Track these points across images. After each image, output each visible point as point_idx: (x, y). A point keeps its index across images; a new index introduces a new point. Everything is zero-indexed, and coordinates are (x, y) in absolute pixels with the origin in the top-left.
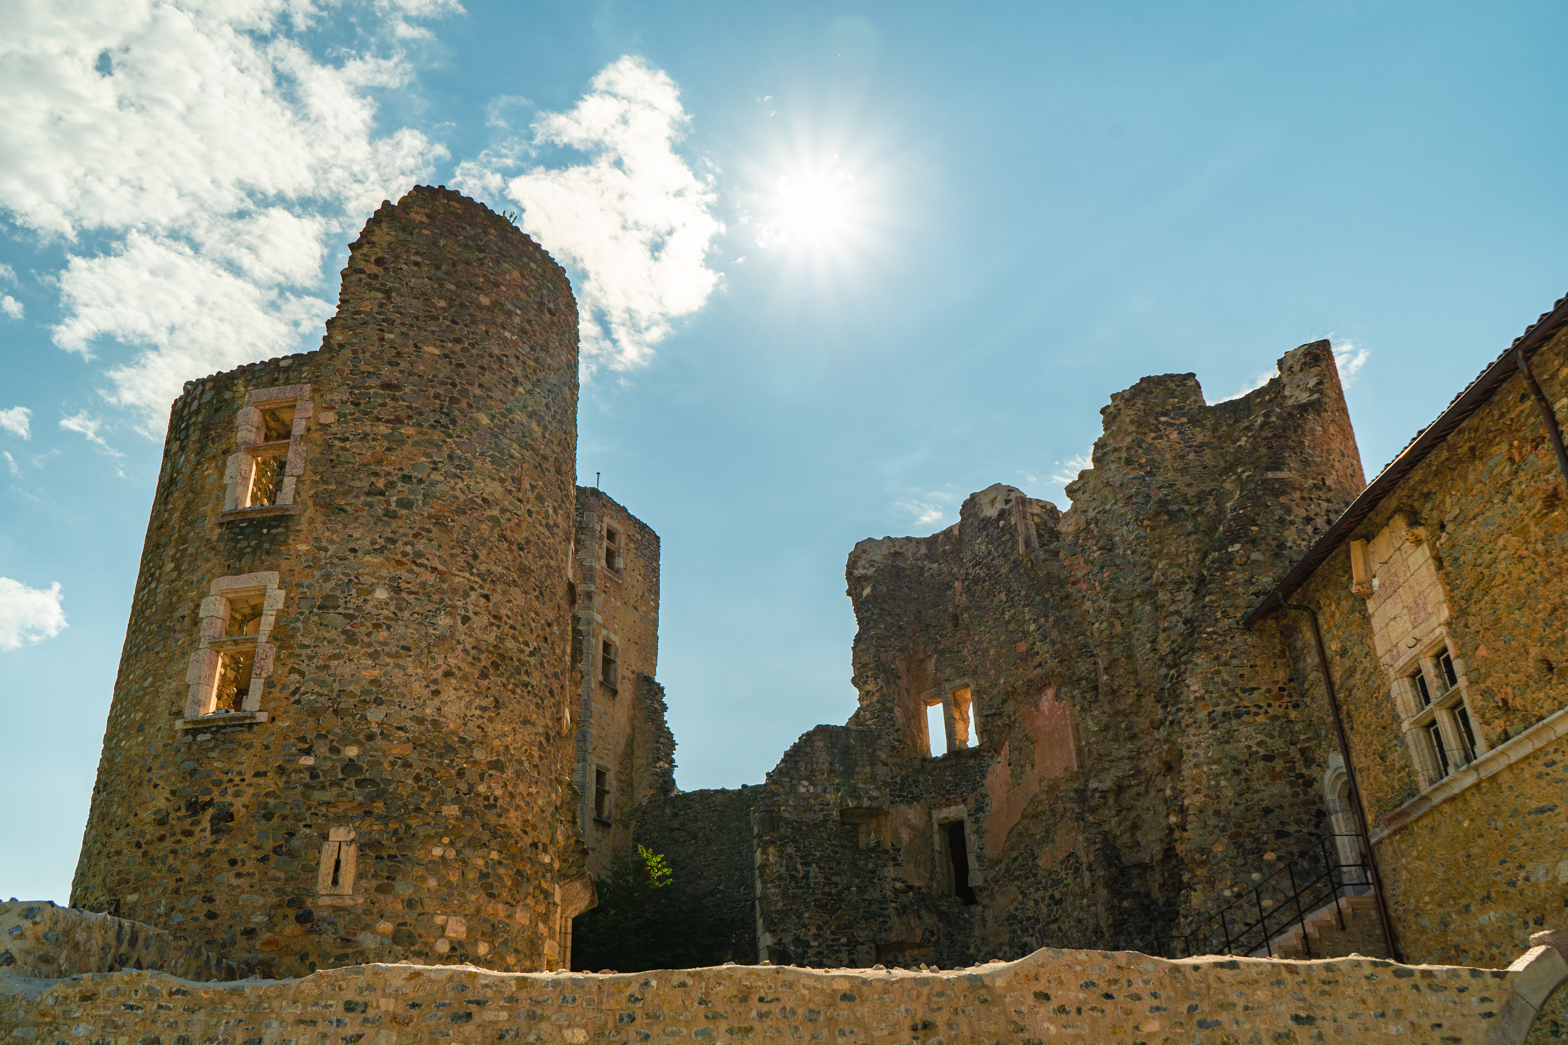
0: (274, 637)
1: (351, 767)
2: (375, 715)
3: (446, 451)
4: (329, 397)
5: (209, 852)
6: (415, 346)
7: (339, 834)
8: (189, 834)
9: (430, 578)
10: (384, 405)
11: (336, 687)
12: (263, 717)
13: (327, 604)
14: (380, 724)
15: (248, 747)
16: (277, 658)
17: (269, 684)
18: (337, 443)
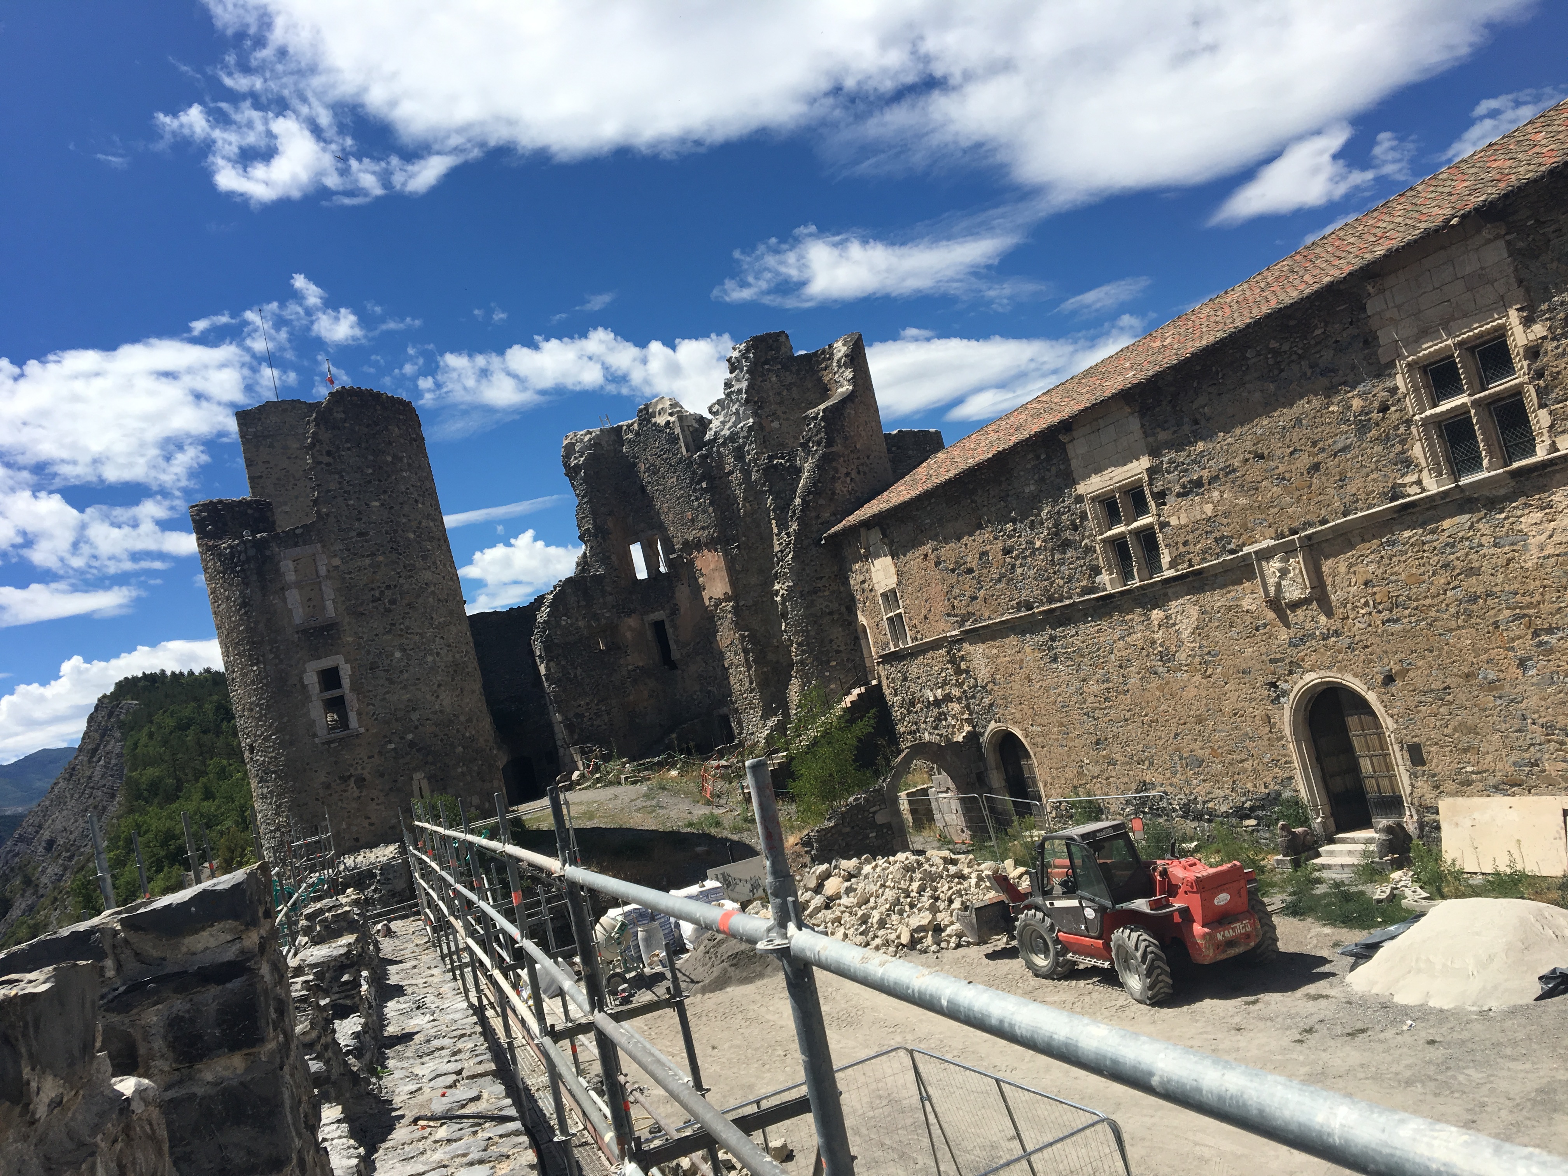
0: (352, 689)
1: (412, 744)
2: (415, 716)
3: (401, 564)
4: (332, 549)
5: (360, 797)
6: (367, 504)
7: (418, 776)
8: (345, 791)
9: (417, 638)
10: (363, 546)
11: (393, 708)
12: (362, 730)
13: (373, 667)
14: (418, 720)
15: (360, 745)
16: (358, 700)
17: (359, 714)
18: (348, 576)
